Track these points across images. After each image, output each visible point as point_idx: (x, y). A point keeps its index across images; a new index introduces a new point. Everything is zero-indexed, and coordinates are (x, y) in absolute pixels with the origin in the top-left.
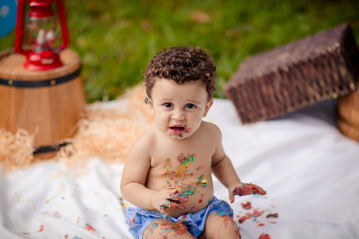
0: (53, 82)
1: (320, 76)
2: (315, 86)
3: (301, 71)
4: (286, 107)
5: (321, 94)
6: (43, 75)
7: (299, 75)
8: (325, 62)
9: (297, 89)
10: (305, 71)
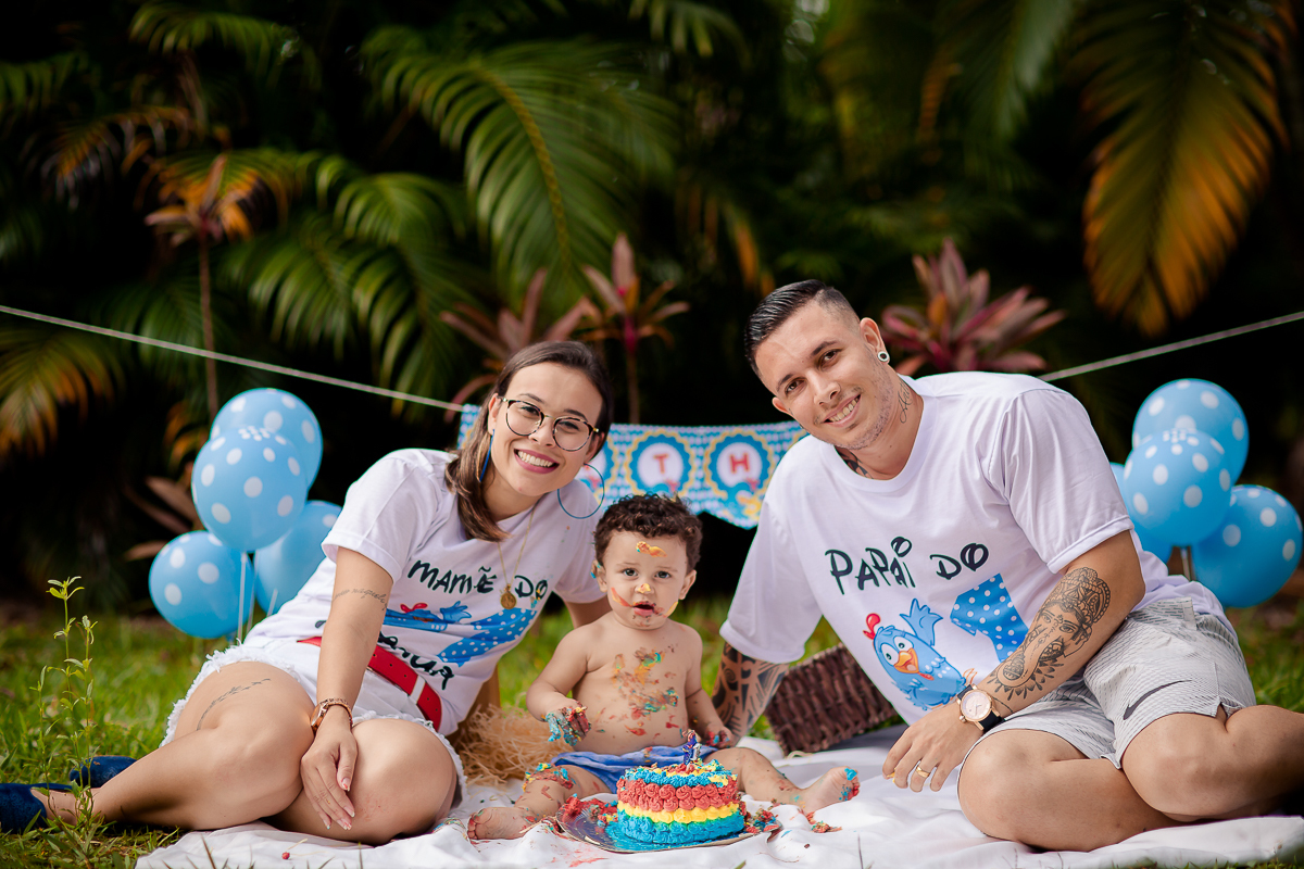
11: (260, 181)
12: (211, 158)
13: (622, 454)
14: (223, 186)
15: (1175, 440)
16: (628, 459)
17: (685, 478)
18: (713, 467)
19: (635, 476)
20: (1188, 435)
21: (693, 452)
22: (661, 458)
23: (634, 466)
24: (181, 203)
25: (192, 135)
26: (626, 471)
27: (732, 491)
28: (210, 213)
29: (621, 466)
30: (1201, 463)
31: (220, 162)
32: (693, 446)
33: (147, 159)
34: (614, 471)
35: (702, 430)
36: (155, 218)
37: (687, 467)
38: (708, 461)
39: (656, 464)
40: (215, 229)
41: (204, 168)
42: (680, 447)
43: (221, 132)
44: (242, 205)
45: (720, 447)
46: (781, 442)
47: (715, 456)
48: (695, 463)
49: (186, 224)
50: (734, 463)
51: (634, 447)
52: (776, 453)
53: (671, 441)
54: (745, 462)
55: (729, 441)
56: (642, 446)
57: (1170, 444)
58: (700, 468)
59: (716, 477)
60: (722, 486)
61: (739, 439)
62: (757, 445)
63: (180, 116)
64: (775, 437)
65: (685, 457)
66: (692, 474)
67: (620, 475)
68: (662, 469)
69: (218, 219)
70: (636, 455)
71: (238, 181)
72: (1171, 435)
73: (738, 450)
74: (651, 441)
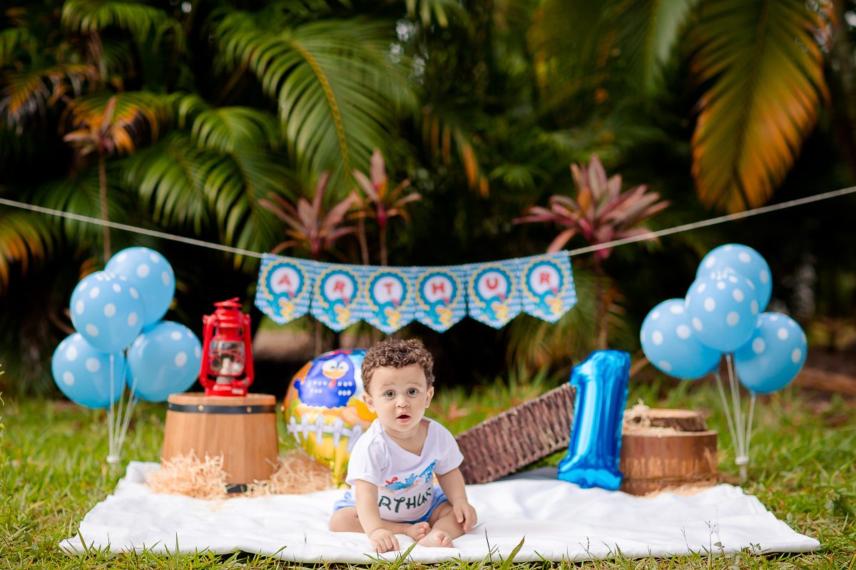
1: (555, 420)
2: (549, 431)
3: (533, 415)
4: (517, 461)
5: (557, 442)
6: (238, 401)
7: (530, 418)
8: (560, 402)
9: (529, 436)
10: (537, 414)
11: (140, 113)
12: (108, 98)
13: (364, 283)
14: (115, 116)
15: (719, 278)
16: (368, 286)
17: (404, 298)
18: (421, 290)
19: (372, 297)
20: (729, 274)
21: (409, 282)
22: (389, 286)
23: (371, 290)
24: (88, 128)
25: (98, 83)
26: (367, 294)
27: (433, 305)
28: (106, 134)
29: (363, 291)
30: (738, 295)
31: (113, 101)
32: (410, 278)
33: (65, 99)
34: (359, 293)
35: (414, 269)
36: (70, 137)
37: (405, 291)
38: (418, 287)
39: (385, 290)
40: (109, 144)
41: (102, 105)
42: (401, 280)
43: (117, 81)
44: (127, 129)
45: (426, 279)
46: (465, 276)
47: (422, 284)
48: (410, 289)
49: (92, 142)
50: (435, 288)
51: (371, 279)
52: (462, 283)
53: (395, 276)
54: (442, 287)
55: (432, 275)
56: (377, 279)
57: (716, 281)
58: (413, 292)
59: (423, 297)
60: (427, 302)
61: (438, 274)
62: (450, 278)
63: (90, 70)
64: (463, 274)
65: (404, 285)
66: (409, 295)
67: (363, 297)
68: (389, 292)
69: (111, 137)
70: (373, 284)
71: (125, 113)
72: (717, 275)
73: (438, 280)
74: (382, 275)
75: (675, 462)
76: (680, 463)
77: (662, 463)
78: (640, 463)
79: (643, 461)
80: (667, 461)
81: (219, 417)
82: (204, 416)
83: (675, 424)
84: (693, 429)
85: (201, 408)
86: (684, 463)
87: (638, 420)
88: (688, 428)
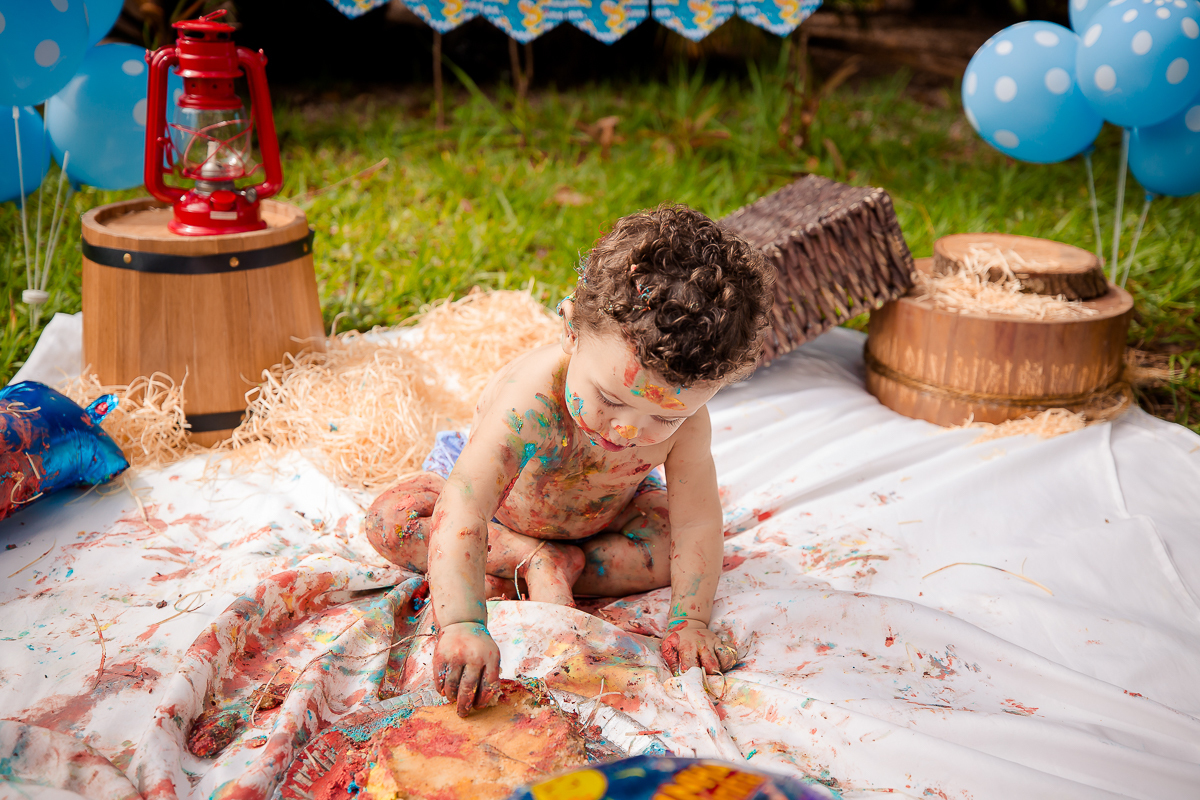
0: (235, 263)
30: (1190, 27)
75: (1068, 370)
76: (1078, 371)
77: (1046, 373)
78: (1002, 369)
79: (1008, 367)
80: (1055, 369)
81: (165, 279)
82: (134, 275)
83: (1065, 285)
84: (1094, 294)
85: (127, 256)
86: (1085, 371)
87: (994, 275)
88: (1088, 294)
